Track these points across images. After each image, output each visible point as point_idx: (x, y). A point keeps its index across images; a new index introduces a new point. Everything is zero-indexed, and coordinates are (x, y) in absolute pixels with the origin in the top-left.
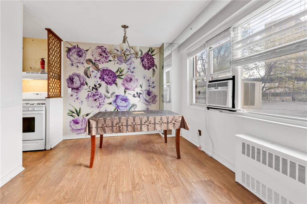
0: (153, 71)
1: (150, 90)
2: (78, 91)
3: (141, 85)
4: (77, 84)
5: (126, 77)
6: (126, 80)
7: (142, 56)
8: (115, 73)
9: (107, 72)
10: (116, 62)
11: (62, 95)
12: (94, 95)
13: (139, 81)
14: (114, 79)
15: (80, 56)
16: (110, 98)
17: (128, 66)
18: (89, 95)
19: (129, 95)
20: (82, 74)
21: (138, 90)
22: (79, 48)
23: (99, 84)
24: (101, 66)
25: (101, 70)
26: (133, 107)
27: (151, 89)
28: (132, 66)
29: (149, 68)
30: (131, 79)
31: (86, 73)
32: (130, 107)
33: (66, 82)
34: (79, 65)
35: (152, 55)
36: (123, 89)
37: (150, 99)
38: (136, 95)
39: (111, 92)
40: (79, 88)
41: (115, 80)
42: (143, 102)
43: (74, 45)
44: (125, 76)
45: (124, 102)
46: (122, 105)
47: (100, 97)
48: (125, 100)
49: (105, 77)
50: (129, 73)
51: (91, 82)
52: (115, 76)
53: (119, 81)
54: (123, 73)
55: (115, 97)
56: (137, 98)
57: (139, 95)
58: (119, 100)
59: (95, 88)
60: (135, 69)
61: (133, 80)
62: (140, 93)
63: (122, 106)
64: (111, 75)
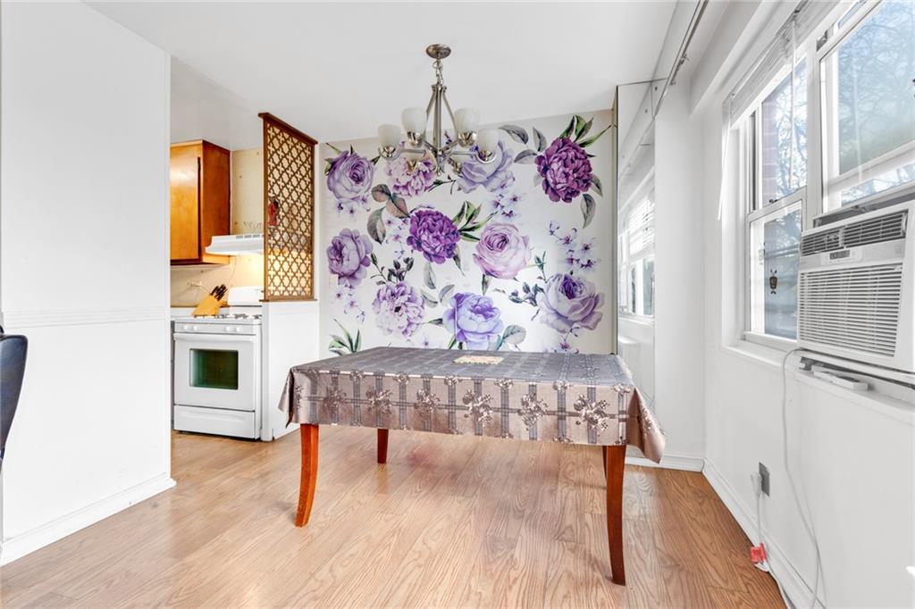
0: (585, 203)
1: (575, 278)
2: (354, 283)
3: (538, 259)
4: (350, 263)
5: (488, 233)
6: (489, 243)
7: (542, 153)
8: (451, 222)
9: (430, 220)
10: (456, 186)
11: (317, 294)
12: (393, 295)
13: (531, 244)
14: (449, 241)
15: (358, 180)
16: (439, 303)
17: (494, 197)
18: (382, 294)
19: (497, 295)
20: (363, 231)
21: (530, 276)
22: (356, 157)
23: (407, 261)
24: (413, 203)
25: (413, 214)
26: (511, 337)
27: (579, 274)
28: (509, 192)
29: (569, 195)
30: (505, 240)
31: (372, 230)
32: (502, 335)
33: (327, 258)
34: (355, 205)
35: (583, 145)
36: (476, 272)
37: (574, 309)
38: (522, 295)
39: (440, 286)
40: (357, 275)
41: (453, 246)
42: (547, 322)
43: (343, 150)
44: (485, 231)
45: (481, 318)
46: (474, 330)
47: (409, 300)
48: (486, 311)
49: (424, 238)
50: (499, 219)
51: (387, 254)
52: (454, 233)
53: (465, 247)
54: (478, 219)
55: (455, 300)
56: (527, 305)
57: (532, 294)
58: (465, 312)
59: (397, 273)
60: (519, 202)
61: (512, 239)
62: (537, 289)
63: (475, 333)
64: (441, 231)
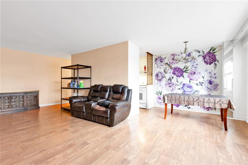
0: (214, 65)
1: (212, 80)
2: (160, 81)
3: (203, 77)
4: (160, 77)
5: (191, 71)
6: (191, 73)
7: (204, 55)
8: (182, 69)
9: (177, 69)
10: (183, 62)
11: (153, 84)
12: (169, 84)
13: (201, 74)
14: (182, 73)
15: (162, 62)
16: (179, 85)
17: (192, 64)
18: (167, 84)
19: (193, 83)
20: (163, 71)
21: (201, 80)
22: (161, 57)
23: (172, 77)
24: (173, 66)
25: (174, 68)
26: (196, 92)
27: (213, 79)
28: (196, 63)
29: (210, 63)
30: (195, 73)
31: (165, 71)
32: (194, 92)
33: (155, 77)
34: (161, 67)
35: (214, 53)
36: (188, 79)
37: (212, 87)
38: (199, 84)
39: (179, 82)
40: (161, 80)
41: (182, 74)
42: (205, 89)
43: (158, 56)
44: (190, 71)
45: (189, 88)
46: (187, 91)
47: (173, 85)
48: (190, 87)
49: (176, 73)
50: (193, 69)
51: (168, 76)
52: (183, 72)
53: (185, 74)
54: (188, 69)
55: (183, 85)
56: (200, 86)
57: (201, 84)
58: (185, 88)
59: (170, 79)
60: (198, 65)
61: (196, 73)
62: (202, 83)
63: (188, 91)
64: (180, 71)
